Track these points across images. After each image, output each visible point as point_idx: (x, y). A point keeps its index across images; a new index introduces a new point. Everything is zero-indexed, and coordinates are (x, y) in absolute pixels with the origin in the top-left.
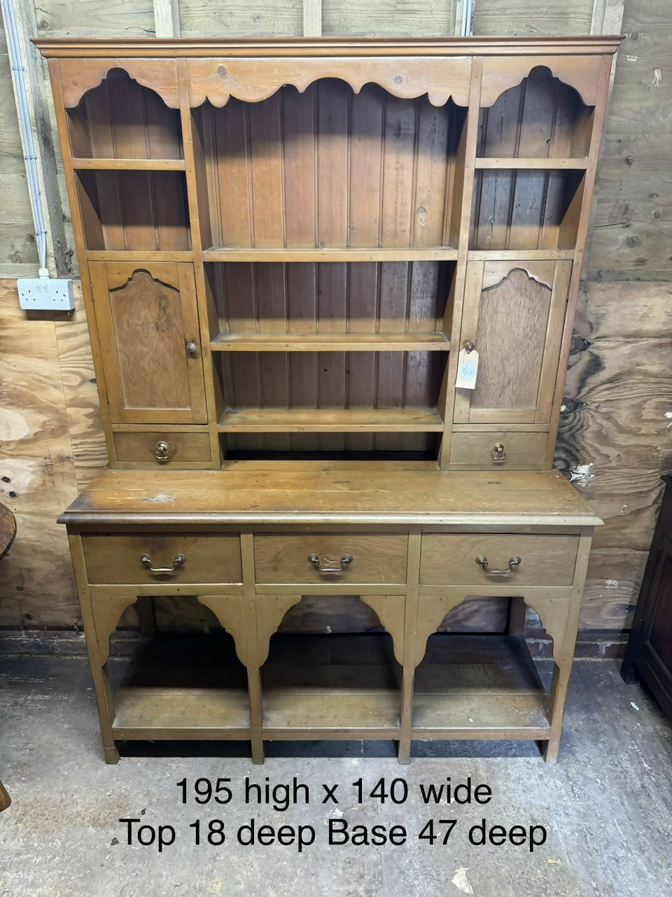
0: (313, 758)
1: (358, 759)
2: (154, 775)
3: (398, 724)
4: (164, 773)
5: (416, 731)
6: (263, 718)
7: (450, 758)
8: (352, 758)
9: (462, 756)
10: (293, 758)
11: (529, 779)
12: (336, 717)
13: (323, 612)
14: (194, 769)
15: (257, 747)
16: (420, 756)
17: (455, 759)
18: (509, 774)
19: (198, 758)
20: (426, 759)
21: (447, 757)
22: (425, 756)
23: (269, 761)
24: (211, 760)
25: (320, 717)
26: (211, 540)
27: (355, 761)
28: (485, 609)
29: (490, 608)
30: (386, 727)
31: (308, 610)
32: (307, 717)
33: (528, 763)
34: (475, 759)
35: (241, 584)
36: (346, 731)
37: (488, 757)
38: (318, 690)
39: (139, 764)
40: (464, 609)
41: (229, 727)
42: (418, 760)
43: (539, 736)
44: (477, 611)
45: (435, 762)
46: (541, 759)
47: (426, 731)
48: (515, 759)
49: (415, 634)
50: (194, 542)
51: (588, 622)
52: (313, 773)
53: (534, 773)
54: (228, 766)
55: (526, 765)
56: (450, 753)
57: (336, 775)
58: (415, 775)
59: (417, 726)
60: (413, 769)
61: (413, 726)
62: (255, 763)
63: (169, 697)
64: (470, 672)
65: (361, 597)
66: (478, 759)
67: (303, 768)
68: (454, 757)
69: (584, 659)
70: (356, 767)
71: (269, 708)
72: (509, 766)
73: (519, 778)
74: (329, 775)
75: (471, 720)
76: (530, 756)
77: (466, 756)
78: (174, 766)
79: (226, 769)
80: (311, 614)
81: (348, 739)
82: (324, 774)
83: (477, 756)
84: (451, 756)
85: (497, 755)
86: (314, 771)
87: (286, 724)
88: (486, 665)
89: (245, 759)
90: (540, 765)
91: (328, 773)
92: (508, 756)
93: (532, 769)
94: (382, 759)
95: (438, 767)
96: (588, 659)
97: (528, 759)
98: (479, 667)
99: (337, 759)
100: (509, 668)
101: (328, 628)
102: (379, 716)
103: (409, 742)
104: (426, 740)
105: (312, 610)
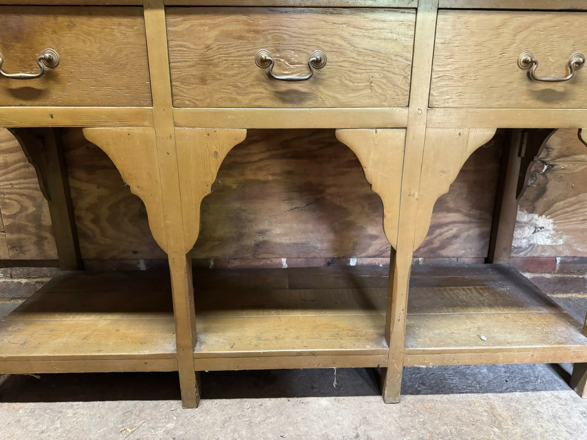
0: (267, 399)
1: (328, 398)
2: (36, 426)
3: (385, 344)
4: (53, 422)
5: (410, 353)
6: (195, 341)
7: (452, 395)
8: (320, 398)
9: (467, 393)
10: (239, 400)
11: (570, 418)
12: (297, 338)
13: (278, 240)
14: (98, 415)
15: (188, 383)
16: (412, 394)
17: (458, 396)
18: (538, 412)
19: (107, 402)
20: (419, 396)
21: (448, 393)
22: (418, 392)
23: (207, 404)
24: (124, 403)
25: (276, 338)
26: (96, 22)
27: (324, 401)
28: (464, 235)
29: (471, 232)
30: (368, 348)
31: (260, 239)
32: (259, 339)
33: (558, 397)
34: (486, 395)
35: (152, 108)
36: (313, 354)
37: (501, 392)
38: (273, 312)
39: (21, 411)
40: (441, 234)
41: (146, 352)
42: (409, 398)
43: (579, 357)
44: (455, 237)
45: (433, 400)
46: (572, 393)
47: (424, 352)
48: (538, 393)
49: (416, 196)
50: (70, 27)
51: (579, 249)
52: (267, 418)
53: (571, 409)
54: (148, 411)
55: (556, 400)
56: (450, 389)
57: (299, 419)
58: (410, 416)
59: (412, 346)
60: (405, 409)
61: (406, 347)
62: (186, 406)
63: (72, 322)
64: (462, 293)
65: (337, 132)
66: (490, 395)
67: (253, 412)
68: (457, 393)
69: (569, 295)
70: (326, 409)
71: (206, 331)
72: (534, 402)
73: (554, 417)
74: (290, 420)
75: (483, 337)
76: (557, 390)
77: (472, 392)
78: (70, 412)
79: (143, 415)
80: (264, 243)
81: (315, 367)
82: (283, 418)
83: (487, 392)
84: (452, 393)
85: (514, 389)
86: (269, 415)
87: (228, 347)
88: (478, 287)
89: (172, 402)
90: (574, 400)
91: (288, 418)
92: (528, 391)
93: (566, 404)
94: (361, 397)
95: (439, 405)
96: (574, 295)
97: (556, 393)
98: (470, 290)
99: (299, 399)
100: (507, 288)
101: (284, 260)
102: (357, 336)
103: (400, 369)
104: (424, 367)
105: (265, 238)
